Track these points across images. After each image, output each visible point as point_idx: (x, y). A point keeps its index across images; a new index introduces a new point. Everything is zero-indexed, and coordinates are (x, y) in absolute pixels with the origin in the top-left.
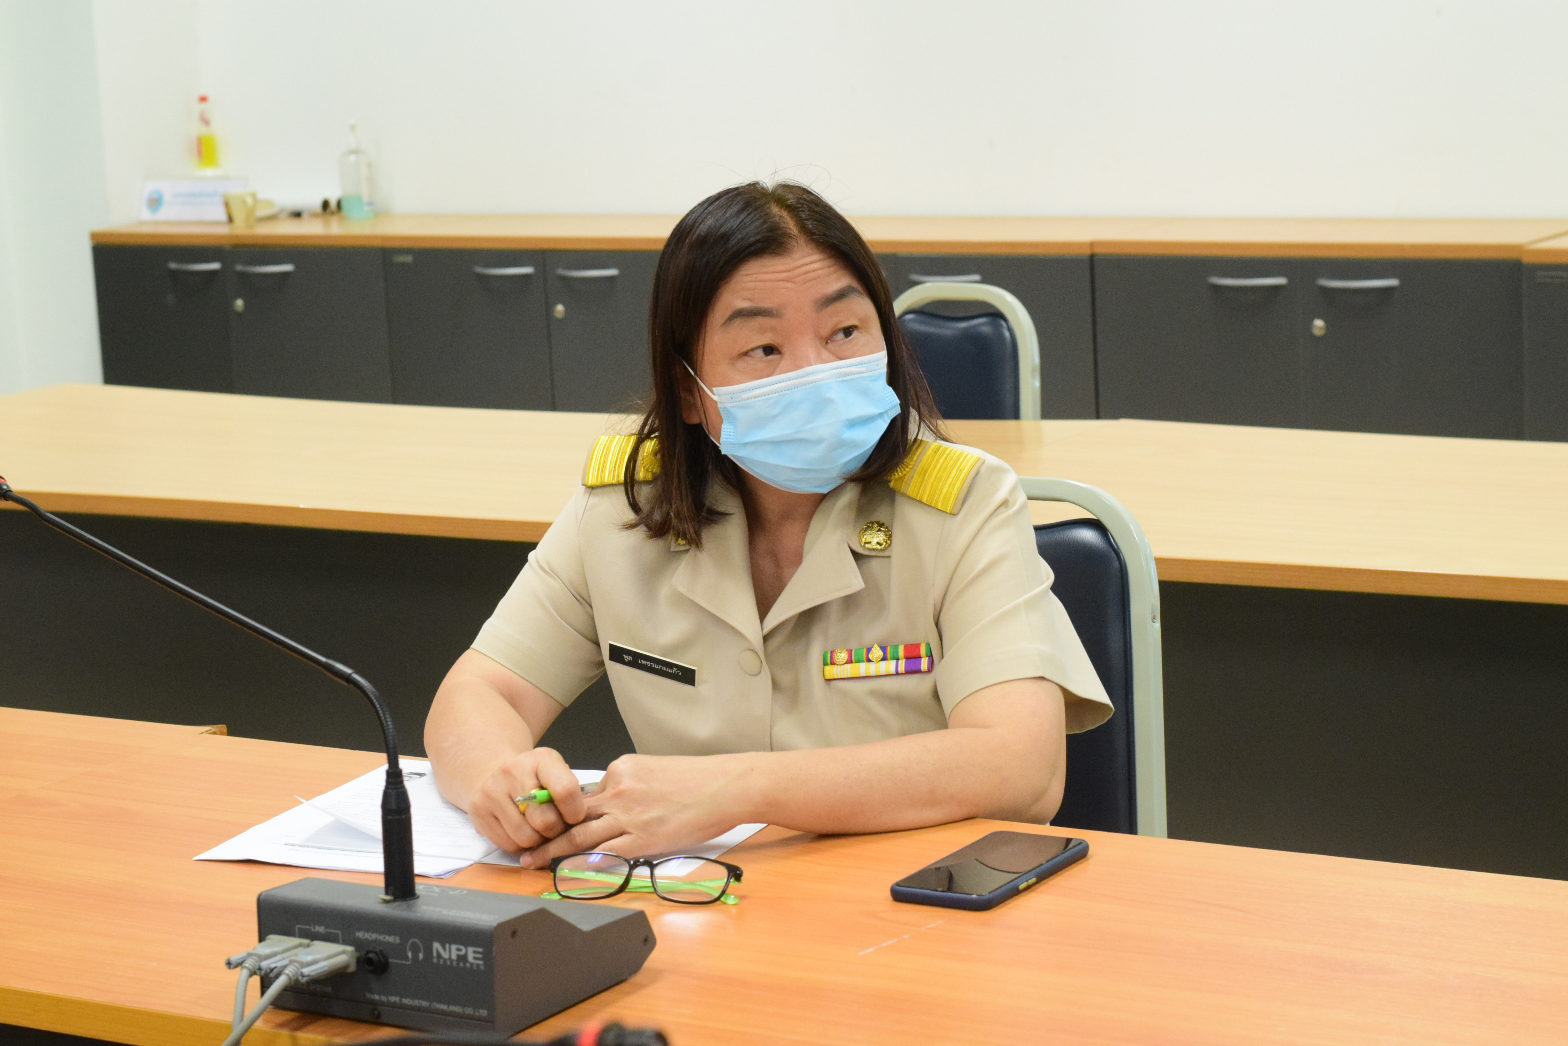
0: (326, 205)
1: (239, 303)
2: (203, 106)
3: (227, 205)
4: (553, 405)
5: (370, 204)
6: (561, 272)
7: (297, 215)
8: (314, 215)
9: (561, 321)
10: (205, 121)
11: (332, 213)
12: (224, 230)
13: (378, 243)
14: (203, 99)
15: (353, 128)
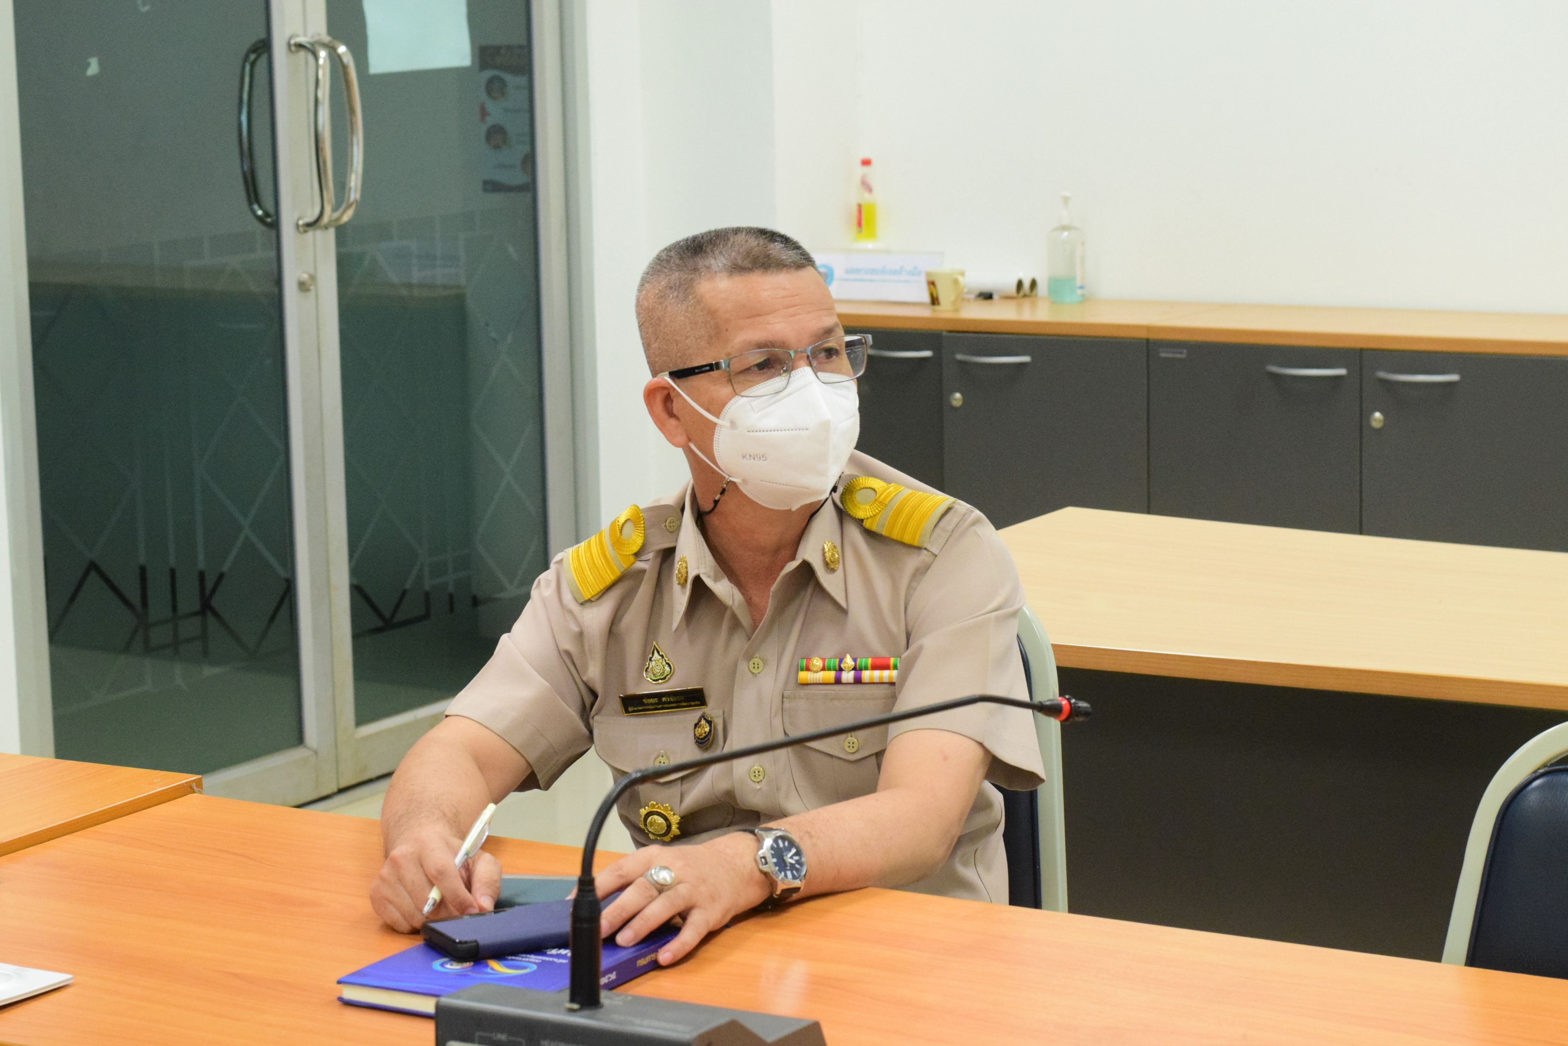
0: (1020, 284)
1: (957, 398)
2: (866, 169)
3: (932, 284)
4: (1360, 529)
5: (1081, 287)
6: (1382, 375)
7: (987, 296)
8: (1008, 298)
9: (1378, 431)
10: (867, 186)
11: (1025, 296)
12: (926, 313)
13: (1144, 335)
14: (866, 162)
15: (1066, 200)
